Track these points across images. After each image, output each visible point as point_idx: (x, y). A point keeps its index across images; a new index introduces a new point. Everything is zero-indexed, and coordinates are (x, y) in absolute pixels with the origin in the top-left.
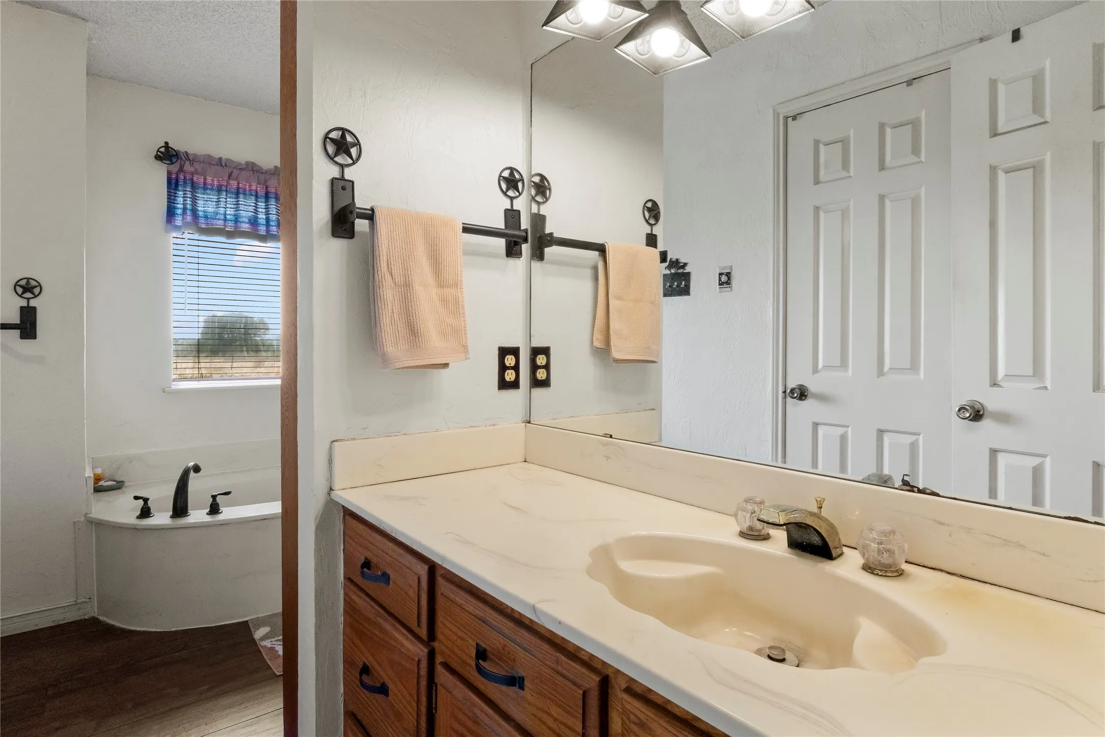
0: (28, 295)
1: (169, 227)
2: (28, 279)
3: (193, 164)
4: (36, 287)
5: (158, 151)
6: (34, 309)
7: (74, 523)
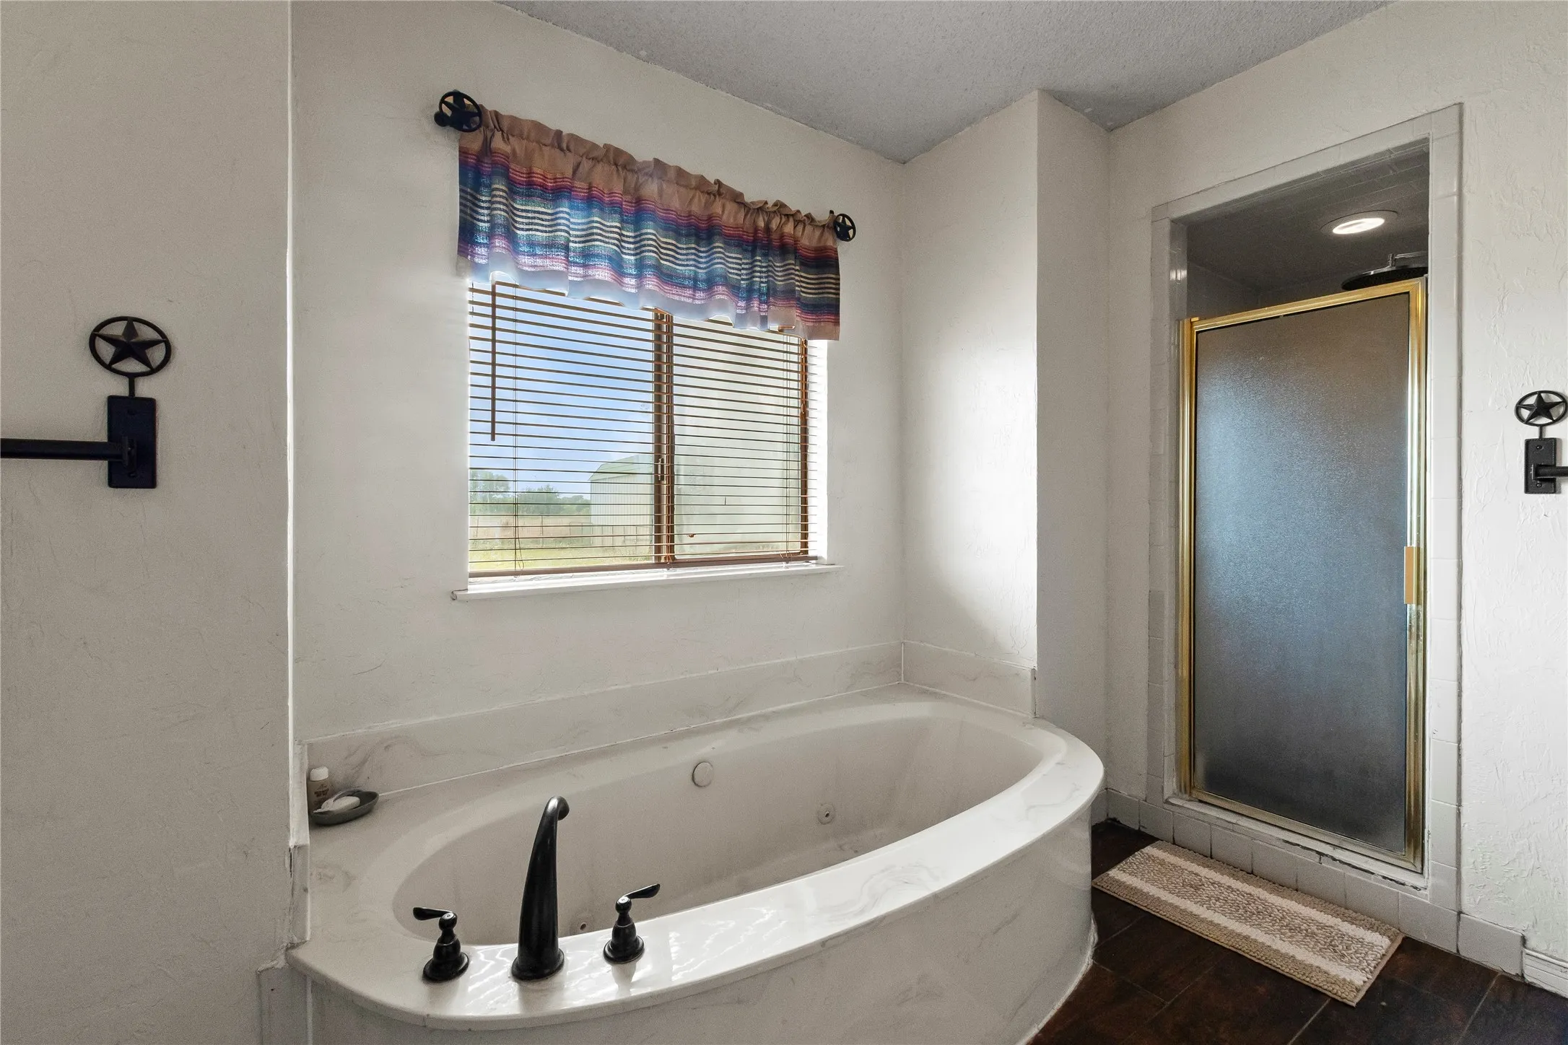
0: (132, 366)
1: (462, 262)
2: (131, 321)
3: (508, 139)
4: (153, 343)
5: (443, 101)
6: (150, 405)
7: (259, 975)
